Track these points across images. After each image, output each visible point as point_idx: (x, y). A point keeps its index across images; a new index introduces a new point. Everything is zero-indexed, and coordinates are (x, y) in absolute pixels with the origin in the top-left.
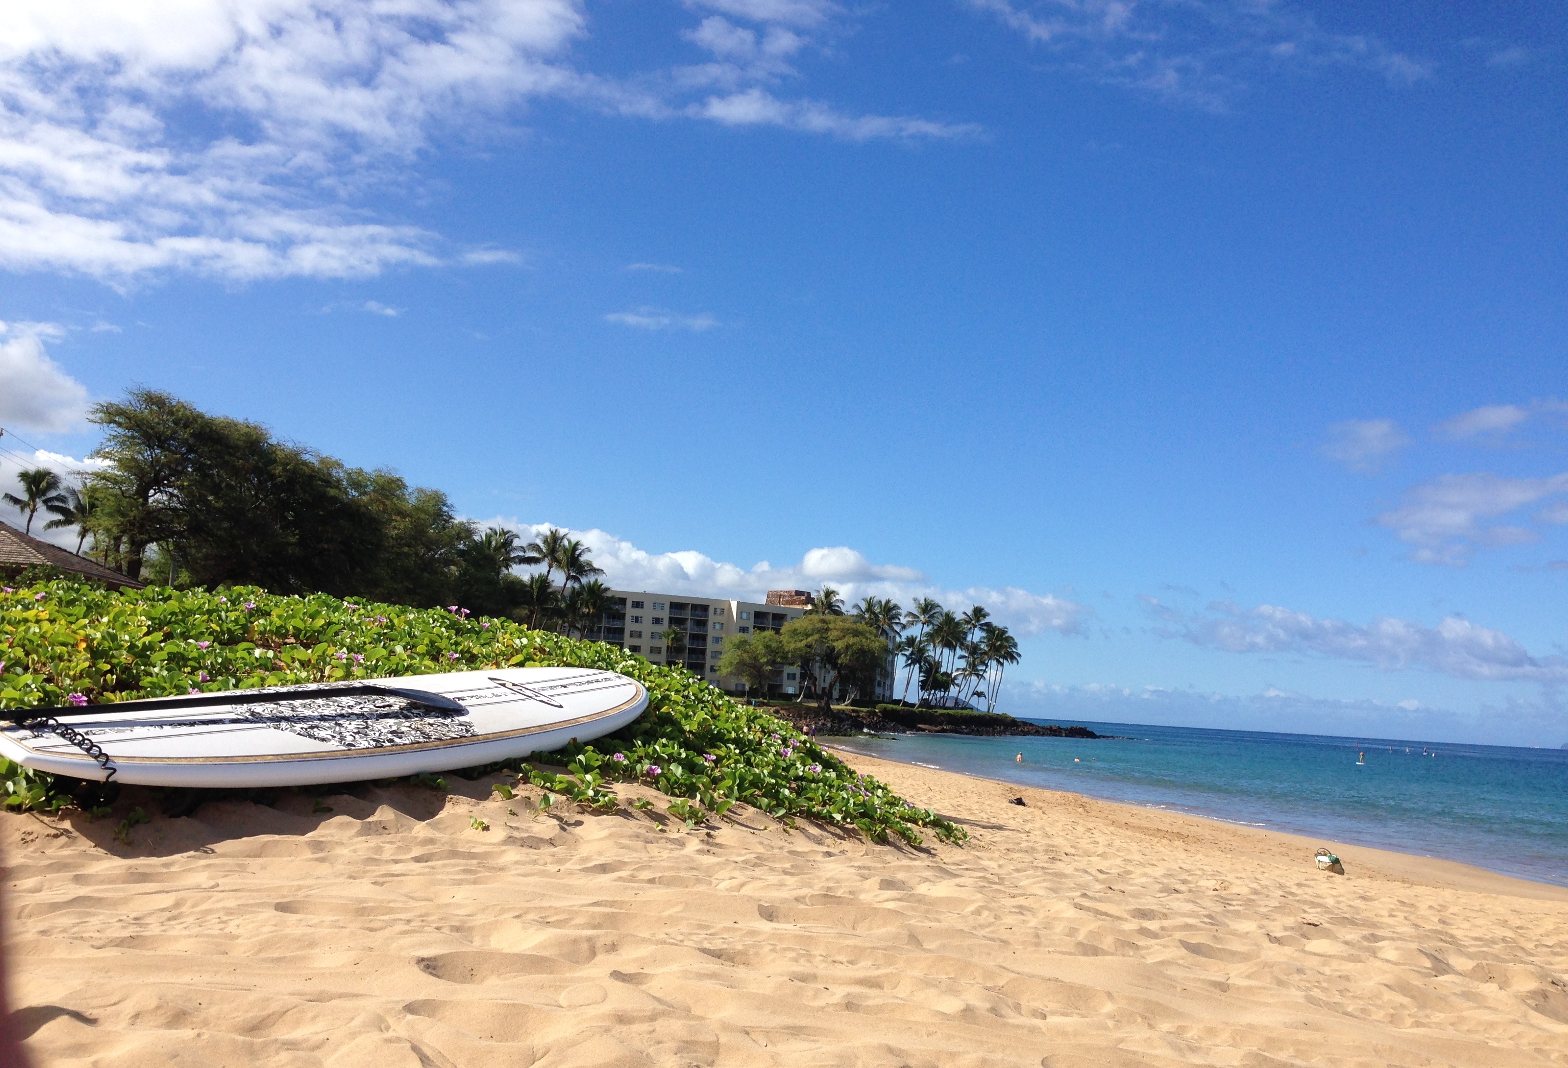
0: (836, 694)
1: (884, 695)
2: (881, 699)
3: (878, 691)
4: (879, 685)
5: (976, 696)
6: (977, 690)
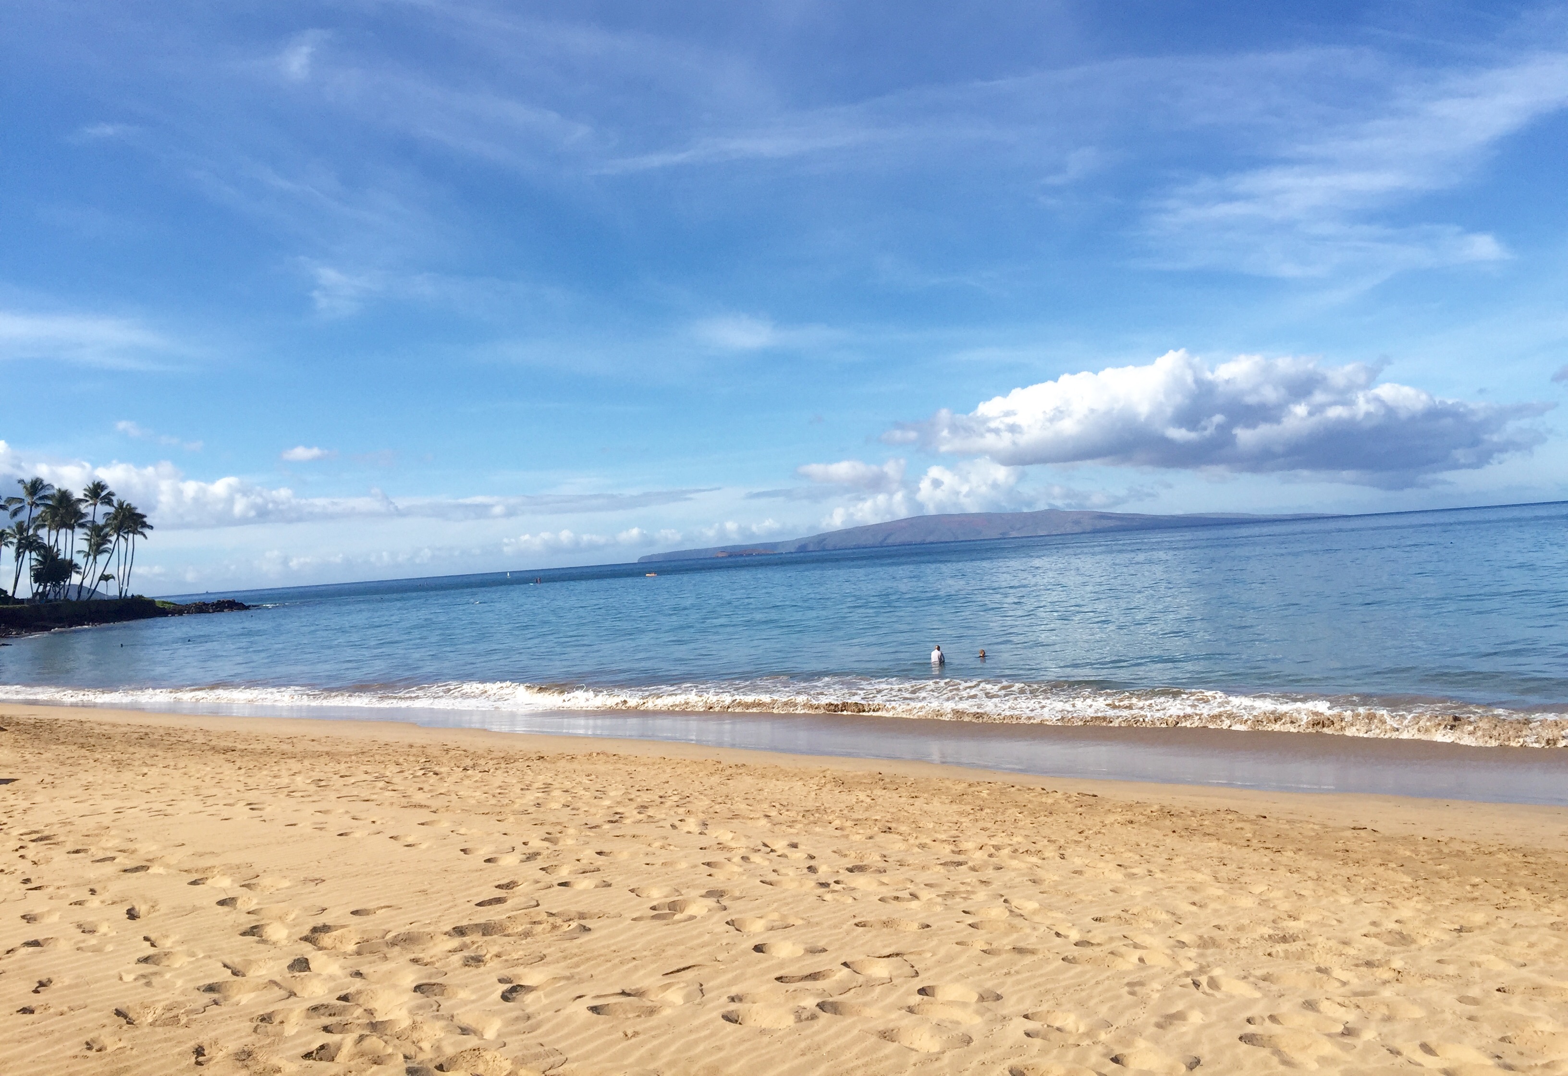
5: (103, 582)
6: (105, 573)
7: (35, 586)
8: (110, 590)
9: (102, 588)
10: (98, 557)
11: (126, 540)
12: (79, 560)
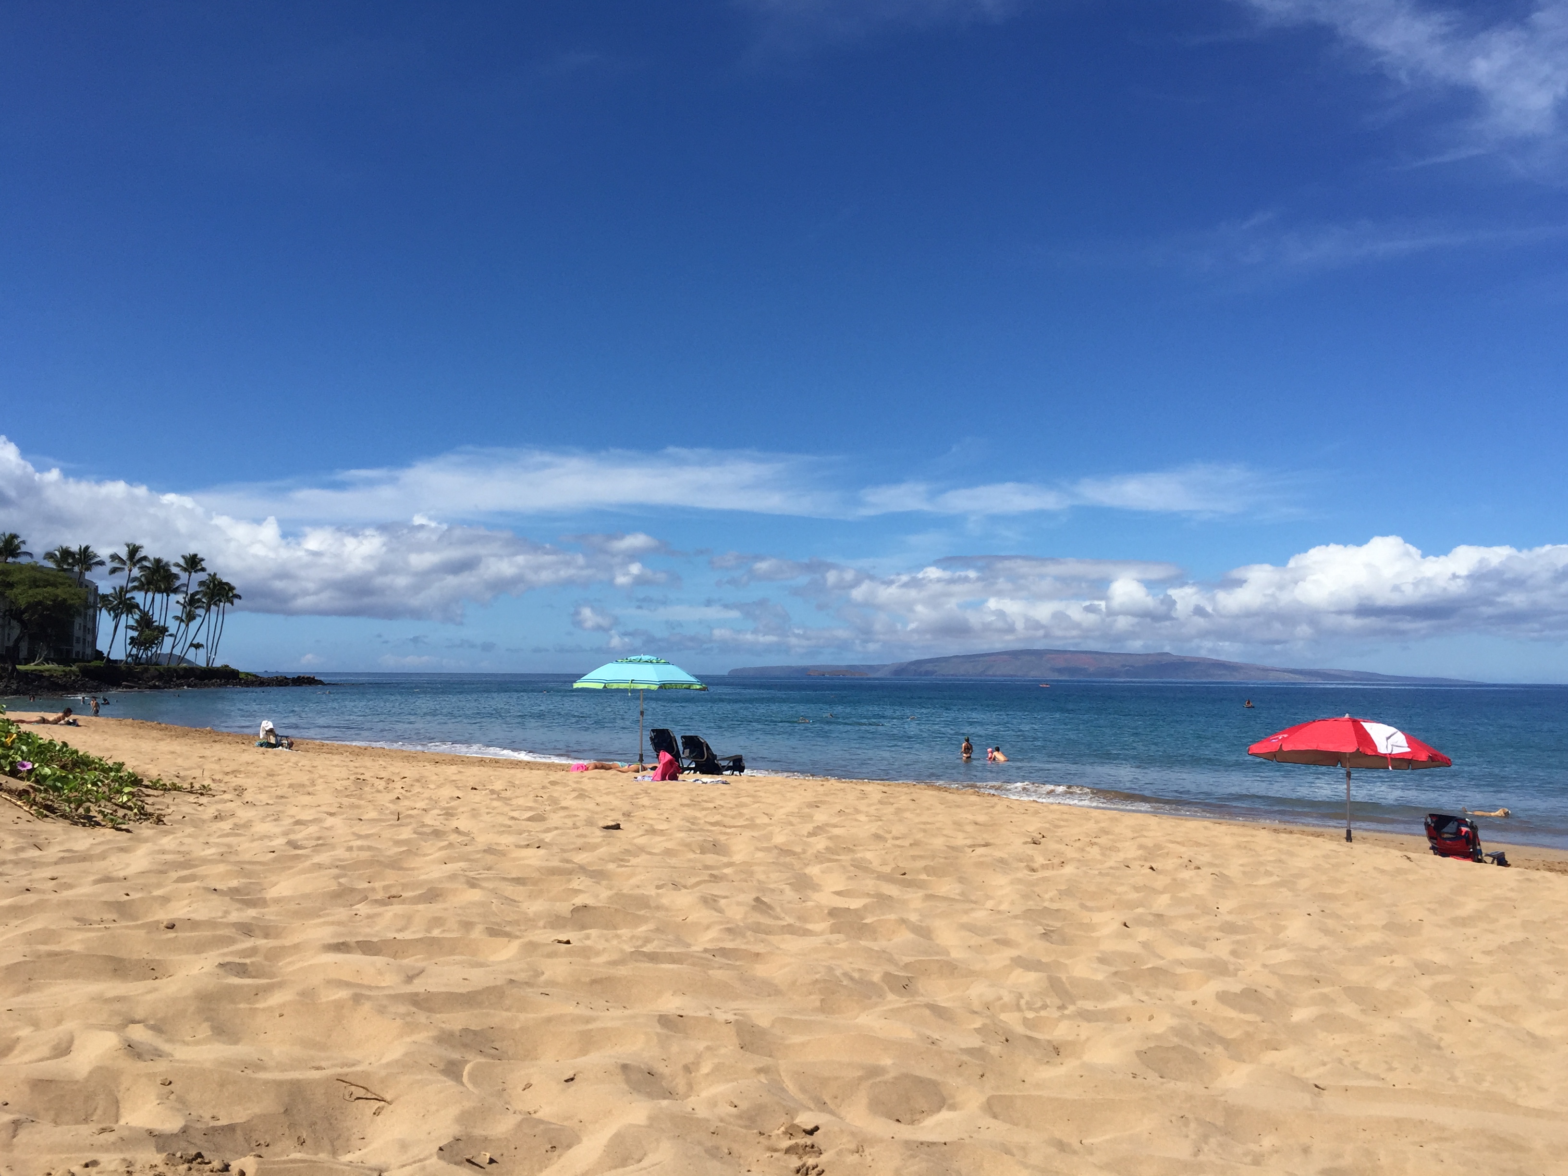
0: (23, 653)
1: (84, 653)
2: (80, 657)
3: (77, 648)
4: (78, 641)
5: (193, 649)
6: (195, 642)
7: (129, 648)
8: (199, 659)
9: (191, 655)
10: (190, 624)
11: (219, 607)
12: (173, 626)
